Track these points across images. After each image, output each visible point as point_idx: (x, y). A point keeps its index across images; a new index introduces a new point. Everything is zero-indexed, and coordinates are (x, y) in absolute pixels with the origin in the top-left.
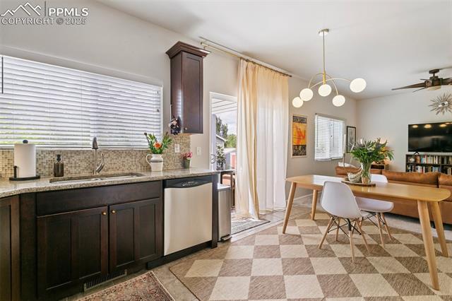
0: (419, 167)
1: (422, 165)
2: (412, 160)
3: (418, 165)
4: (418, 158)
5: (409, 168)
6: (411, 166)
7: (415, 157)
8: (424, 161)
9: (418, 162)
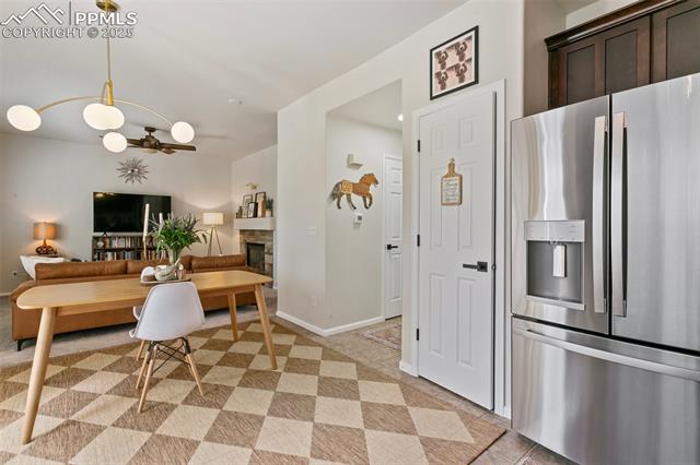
0: (109, 254)
1: (112, 250)
2: (101, 244)
3: (106, 250)
4: (108, 241)
5: (96, 257)
6: (99, 252)
7: (103, 239)
8: (115, 244)
9: (108, 246)
